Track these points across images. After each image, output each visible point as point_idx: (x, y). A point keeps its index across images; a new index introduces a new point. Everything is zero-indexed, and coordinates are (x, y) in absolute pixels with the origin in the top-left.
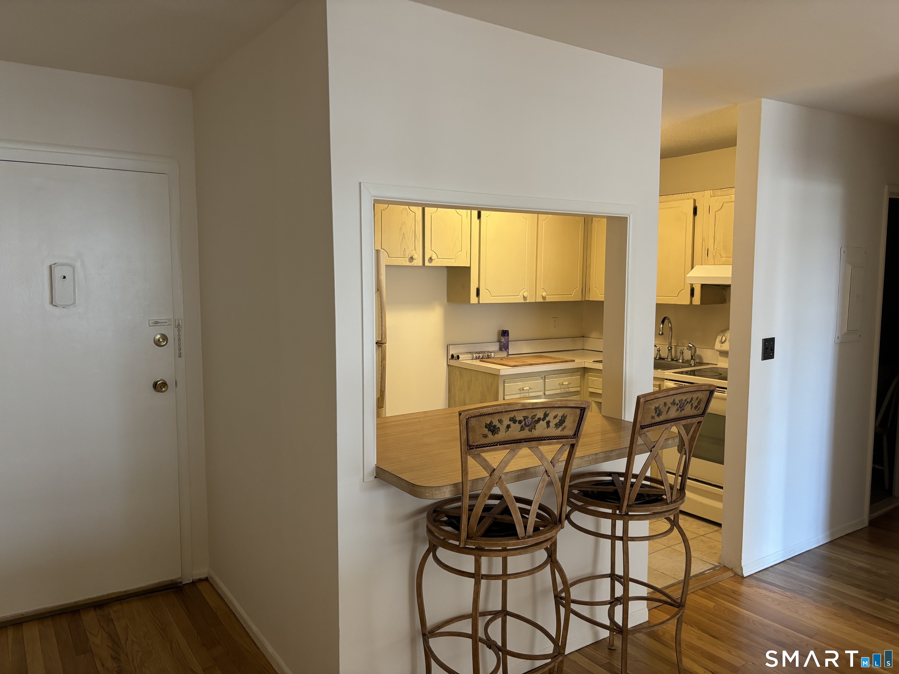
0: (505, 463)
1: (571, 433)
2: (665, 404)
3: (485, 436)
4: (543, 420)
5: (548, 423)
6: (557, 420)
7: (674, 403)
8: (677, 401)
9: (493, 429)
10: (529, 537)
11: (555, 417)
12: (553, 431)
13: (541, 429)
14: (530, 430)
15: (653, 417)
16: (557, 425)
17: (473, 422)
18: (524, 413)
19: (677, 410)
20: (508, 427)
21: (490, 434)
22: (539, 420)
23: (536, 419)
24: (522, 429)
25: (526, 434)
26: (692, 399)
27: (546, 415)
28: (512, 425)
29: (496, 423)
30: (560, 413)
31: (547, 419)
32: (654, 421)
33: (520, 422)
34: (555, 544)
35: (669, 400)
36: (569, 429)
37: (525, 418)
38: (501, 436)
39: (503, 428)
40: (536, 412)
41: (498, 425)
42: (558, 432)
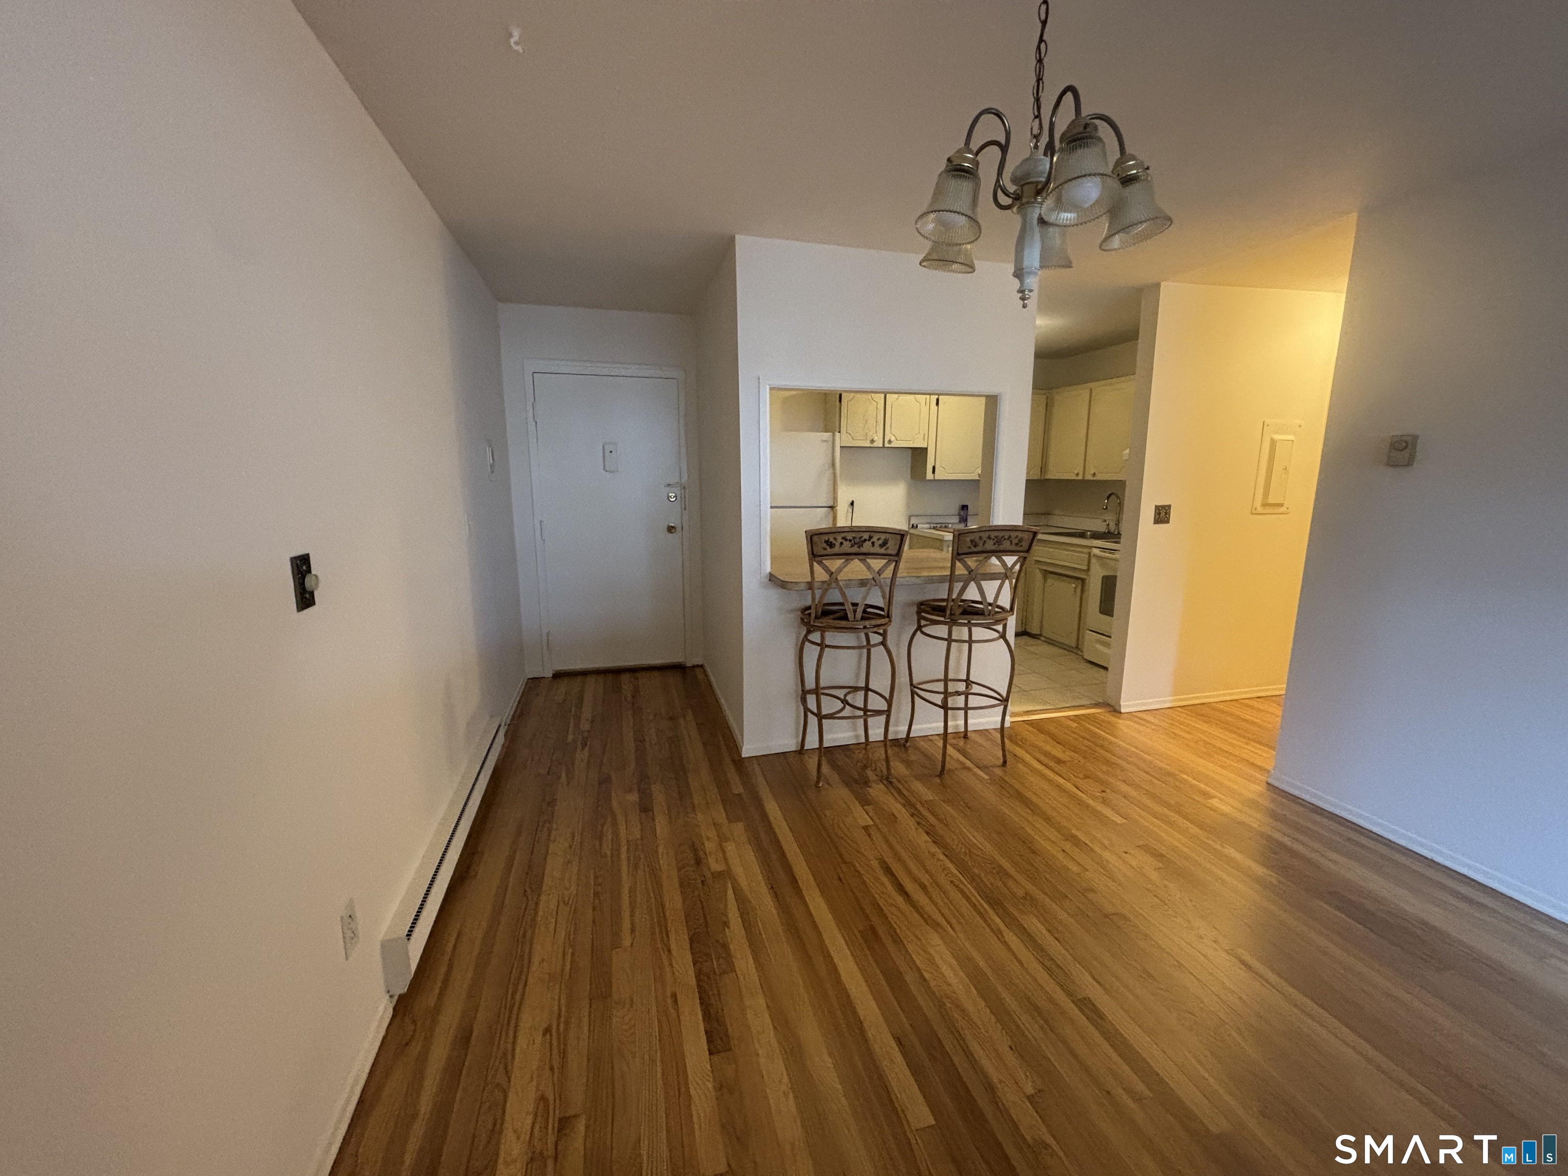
0: (840, 570)
1: (894, 552)
2: (980, 538)
3: (825, 549)
4: (869, 540)
5: (873, 543)
6: (881, 542)
7: (989, 538)
8: (992, 537)
9: (831, 545)
10: (857, 621)
11: (879, 539)
12: (876, 549)
13: (867, 547)
14: (859, 547)
15: (970, 548)
16: (881, 546)
17: (815, 538)
18: (854, 535)
19: (995, 544)
20: (841, 543)
21: (828, 547)
22: (865, 540)
23: (863, 539)
24: (852, 546)
25: (855, 549)
26: (1010, 537)
27: (871, 537)
28: (845, 542)
29: (832, 540)
30: (883, 537)
31: (872, 540)
32: (971, 551)
33: (850, 541)
34: (885, 632)
35: (986, 535)
36: (892, 548)
37: (854, 538)
38: (836, 549)
39: (838, 544)
40: (862, 534)
41: (834, 542)
42: (882, 551)
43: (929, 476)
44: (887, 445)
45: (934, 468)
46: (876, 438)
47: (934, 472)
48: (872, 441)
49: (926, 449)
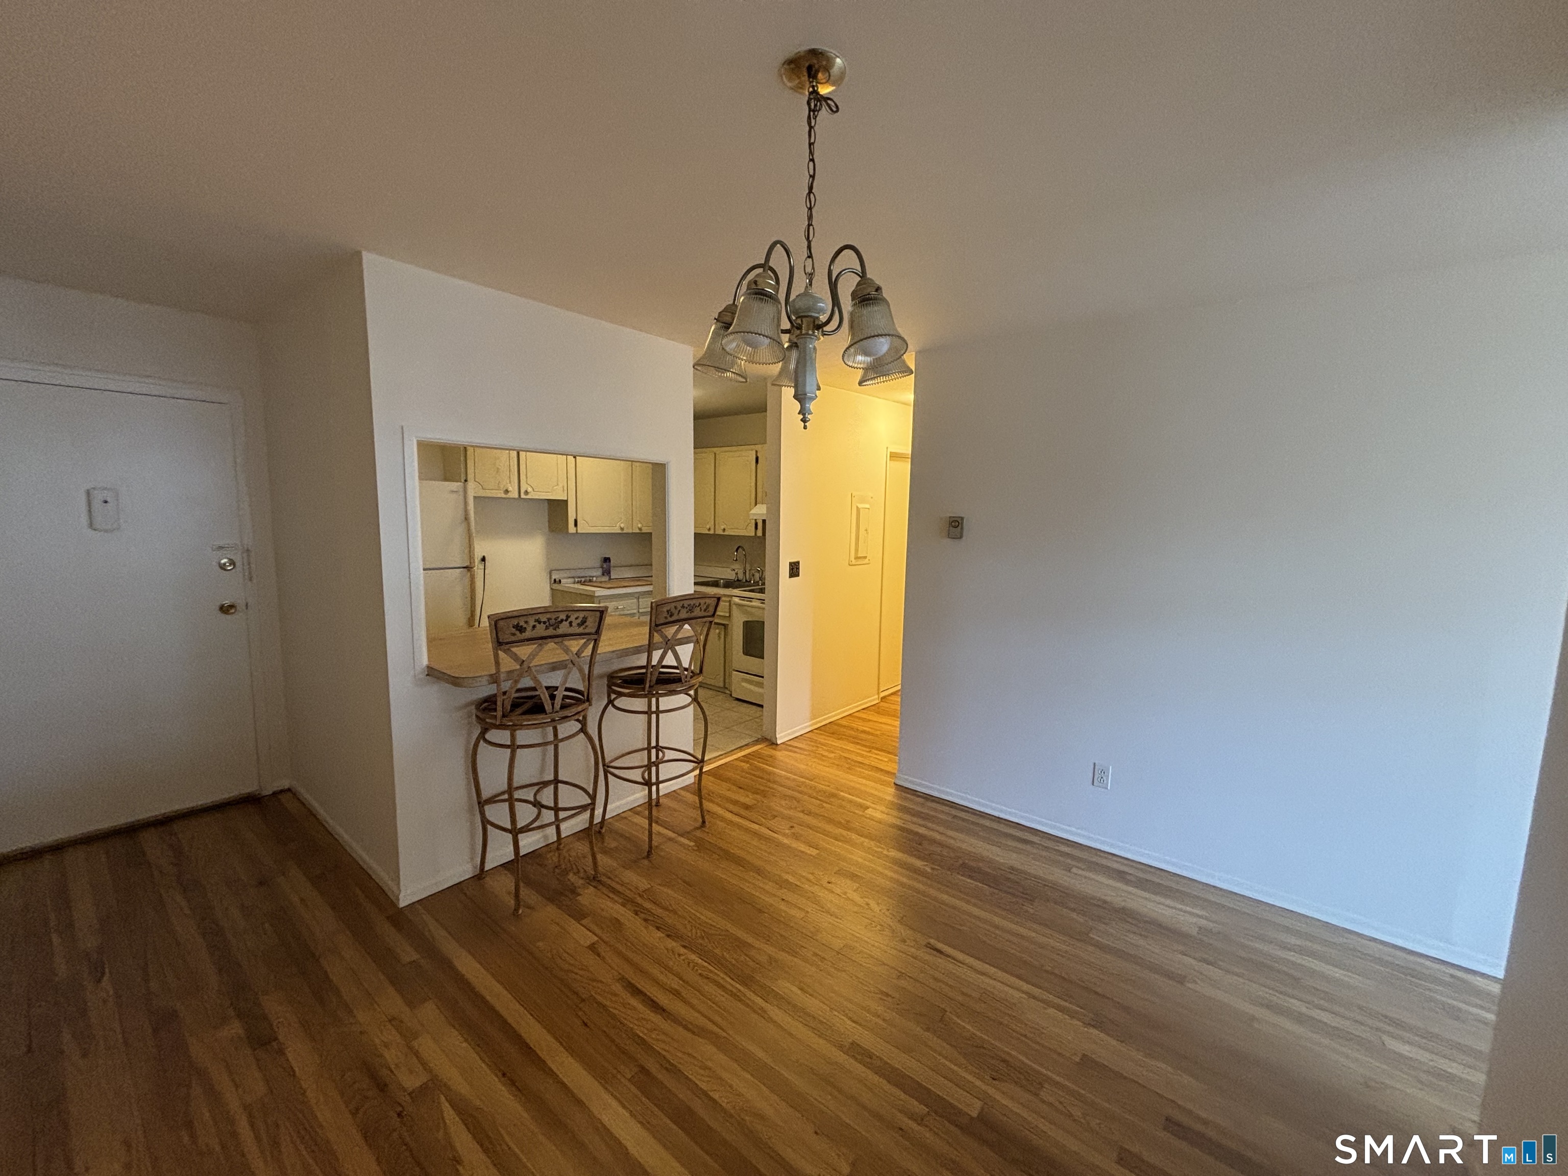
0: (533, 656)
1: (593, 631)
2: (676, 608)
3: (514, 634)
4: (566, 620)
5: (571, 623)
6: (579, 621)
7: (683, 607)
8: (686, 606)
9: (521, 629)
10: (557, 712)
11: (576, 618)
12: (575, 629)
13: (564, 628)
14: (555, 629)
15: (666, 618)
16: (579, 625)
17: (501, 623)
18: (548, 616)
19: (687, 612)
20: (534, 627)
21: (518, 633)
22: (562, 621)
23: (559, 620)
24: (547, 628)
25: (551, 632)
26: (700, 604)
27: (568, 617)
28: (538, 625)
29: (522, 623)
30: (581, 615)
31: (569, 620)
32: (667, 621)
33: (545, 623)
34: (585, 717)
35: (679, 605)
36: (591, 626)
37: (549, 619)
38: (528, 634)
39: (529, 629)
40: (557, 615)
41: (525, 626)
42: (581, 630)
43: (572, 529)
44: (523, 496)
45: (576, 521)
46: (510, 489)
47: (576, 525)
48: (507, 491)
49: (566, 502)
